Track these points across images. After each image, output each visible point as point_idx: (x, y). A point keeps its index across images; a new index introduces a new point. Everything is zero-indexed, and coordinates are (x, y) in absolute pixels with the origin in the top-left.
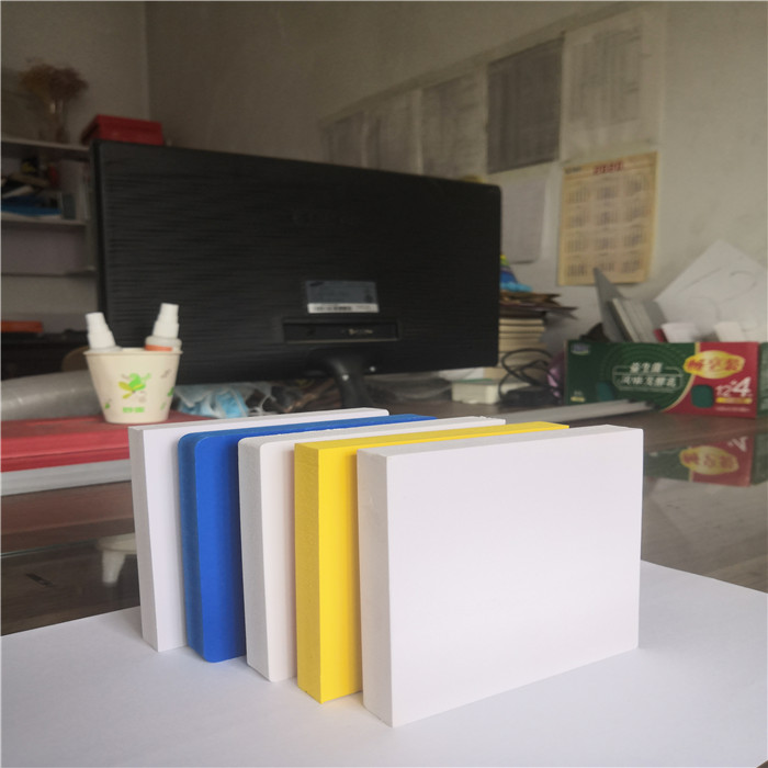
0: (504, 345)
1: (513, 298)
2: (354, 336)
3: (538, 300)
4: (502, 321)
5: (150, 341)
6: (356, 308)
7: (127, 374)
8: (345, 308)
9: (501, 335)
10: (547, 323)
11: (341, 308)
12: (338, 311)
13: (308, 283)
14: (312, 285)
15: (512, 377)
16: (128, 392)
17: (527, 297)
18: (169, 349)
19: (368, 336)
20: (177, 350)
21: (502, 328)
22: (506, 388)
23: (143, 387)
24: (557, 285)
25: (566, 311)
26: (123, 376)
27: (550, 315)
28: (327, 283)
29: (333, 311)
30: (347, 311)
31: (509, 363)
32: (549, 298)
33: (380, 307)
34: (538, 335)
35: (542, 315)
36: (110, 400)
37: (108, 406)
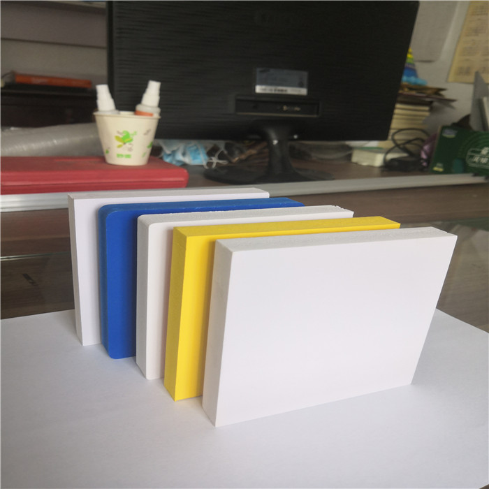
0: (396, 124)
1: (411, 89)
2: (286, 112)
3: (429, 92)
4: (398, 106)
5: (139, 108)
6: (291, 91)
7: (121, 131)
8: (282, 90)
9: (395, 116)
10: (432, 110)
11: (279, 90)
12: (277, 92)
13: (258, 70)
14: (261, 72)
15: (397, 148)
16: (121, 143)
17: (421, 88)
18: (151, 115)
19: (296, 113)
20: (156, 116)
21: (396, 111)
22: (390, 156)
23: (131, 140)
24: (447, 81)
25: (448, 102)
26: (118, 132)
27: (436, 104)
28: (272, 71)
29: (273, 92)
30: (284, 93)
31: (397, 137)
32: (438, 91)
33: (309, 91)
34: (424, 118)
35: (429, 104)
36: (109, 148)
37: (107, 152)
